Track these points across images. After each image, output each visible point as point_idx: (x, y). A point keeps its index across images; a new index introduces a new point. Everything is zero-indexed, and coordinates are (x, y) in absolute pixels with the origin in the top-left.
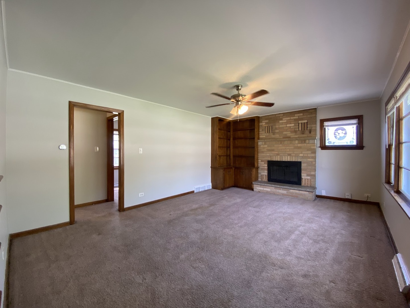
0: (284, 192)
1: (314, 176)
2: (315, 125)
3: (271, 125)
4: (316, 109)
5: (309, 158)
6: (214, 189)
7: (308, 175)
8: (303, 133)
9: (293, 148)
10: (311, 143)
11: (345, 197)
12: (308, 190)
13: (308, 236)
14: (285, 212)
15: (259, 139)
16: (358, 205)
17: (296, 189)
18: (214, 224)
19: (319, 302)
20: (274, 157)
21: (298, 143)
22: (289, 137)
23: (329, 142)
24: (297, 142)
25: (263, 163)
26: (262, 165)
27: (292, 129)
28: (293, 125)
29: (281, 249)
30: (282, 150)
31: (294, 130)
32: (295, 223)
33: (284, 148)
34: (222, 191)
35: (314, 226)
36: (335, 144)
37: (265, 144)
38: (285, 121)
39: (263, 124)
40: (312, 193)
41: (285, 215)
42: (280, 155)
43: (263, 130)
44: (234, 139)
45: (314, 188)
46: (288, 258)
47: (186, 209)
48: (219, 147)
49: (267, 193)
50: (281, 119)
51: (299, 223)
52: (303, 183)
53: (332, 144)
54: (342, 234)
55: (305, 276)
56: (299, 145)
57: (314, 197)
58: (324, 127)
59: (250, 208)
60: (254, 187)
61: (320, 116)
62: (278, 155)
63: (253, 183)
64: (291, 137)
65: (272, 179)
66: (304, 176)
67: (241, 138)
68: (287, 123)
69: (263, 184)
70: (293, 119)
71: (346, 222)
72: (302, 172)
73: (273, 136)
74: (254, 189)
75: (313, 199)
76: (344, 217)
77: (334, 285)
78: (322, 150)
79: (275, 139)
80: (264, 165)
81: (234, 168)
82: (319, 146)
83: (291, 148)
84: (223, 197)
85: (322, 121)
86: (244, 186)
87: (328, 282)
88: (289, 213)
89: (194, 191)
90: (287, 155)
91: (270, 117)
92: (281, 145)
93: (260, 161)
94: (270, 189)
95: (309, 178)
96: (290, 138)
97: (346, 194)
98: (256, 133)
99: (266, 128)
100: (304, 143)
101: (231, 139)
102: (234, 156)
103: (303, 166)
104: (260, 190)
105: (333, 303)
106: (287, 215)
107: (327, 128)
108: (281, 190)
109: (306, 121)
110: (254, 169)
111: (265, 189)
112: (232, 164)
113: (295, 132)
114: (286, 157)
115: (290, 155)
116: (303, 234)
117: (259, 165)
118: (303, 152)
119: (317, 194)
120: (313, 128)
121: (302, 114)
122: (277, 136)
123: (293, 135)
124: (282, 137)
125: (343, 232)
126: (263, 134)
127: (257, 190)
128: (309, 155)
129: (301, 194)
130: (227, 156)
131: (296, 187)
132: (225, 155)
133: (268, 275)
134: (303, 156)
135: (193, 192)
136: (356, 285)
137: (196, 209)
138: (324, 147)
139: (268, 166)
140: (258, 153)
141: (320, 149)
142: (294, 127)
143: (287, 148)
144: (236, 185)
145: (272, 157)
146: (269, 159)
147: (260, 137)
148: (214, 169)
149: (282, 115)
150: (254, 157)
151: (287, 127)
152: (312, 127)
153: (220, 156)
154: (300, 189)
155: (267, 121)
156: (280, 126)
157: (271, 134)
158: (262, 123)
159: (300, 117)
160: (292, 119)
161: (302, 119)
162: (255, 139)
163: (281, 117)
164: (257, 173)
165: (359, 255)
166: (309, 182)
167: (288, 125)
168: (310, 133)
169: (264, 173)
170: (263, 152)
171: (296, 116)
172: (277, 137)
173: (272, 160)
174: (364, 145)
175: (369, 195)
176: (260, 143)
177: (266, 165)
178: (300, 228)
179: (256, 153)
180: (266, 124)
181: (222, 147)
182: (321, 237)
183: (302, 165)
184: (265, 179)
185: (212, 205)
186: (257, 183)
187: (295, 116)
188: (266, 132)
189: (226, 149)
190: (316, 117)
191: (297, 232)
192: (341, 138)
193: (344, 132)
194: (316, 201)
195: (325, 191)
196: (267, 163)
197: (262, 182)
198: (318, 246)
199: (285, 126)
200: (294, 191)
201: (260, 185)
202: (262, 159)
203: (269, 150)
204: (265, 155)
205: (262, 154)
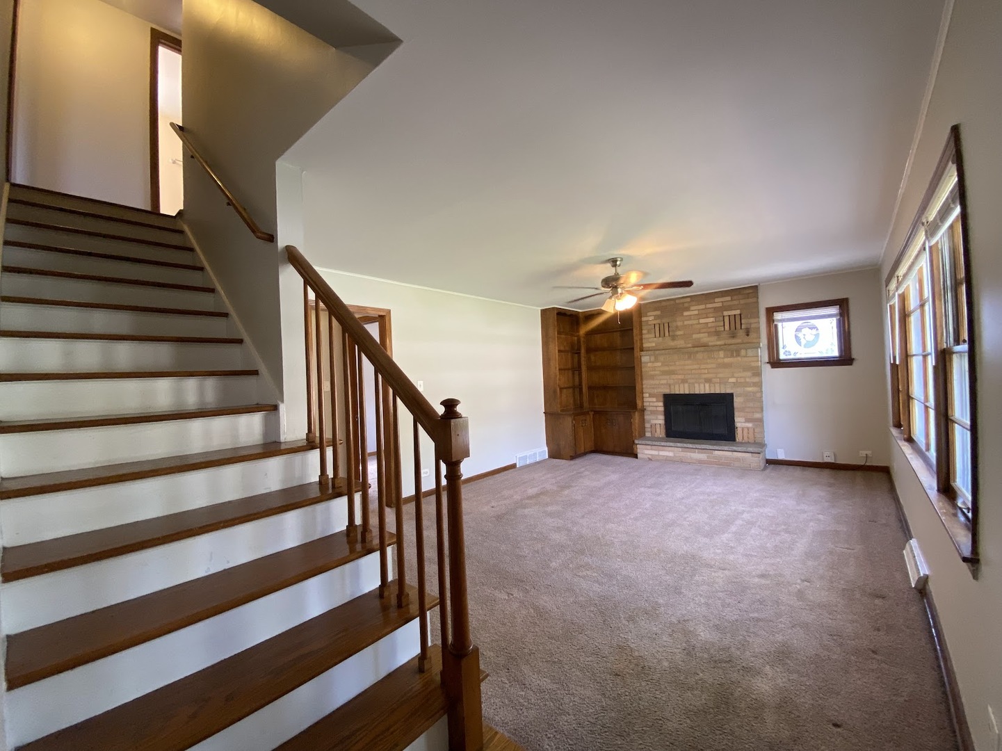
0: (702, 456)
1: (761, 420)
2: (756, 320)
3: (665, 320)
4: (756, 287)
5: (747, 384)
6: (554, 458)
7: (747, 421)
8: (733, 336)
9: (714, 366)
10: (751, 355)
11: (823, 459)
12: (751, 449)
13: (759, 526)
14: (711, 493)
15: (643, 351)
16: (849, 473)
17: (726, 448)
18: (583, 517)
19: (789, 602)
20: (677, 386)
21: (726, 356)
22: (705, 346)
23: (786, 351)
24: (721, 354)
25: (654, 400)
26: (651, 404)
27: (711, 327)
28: (712, 320)
29: (717, 546)
30: (693, 371)
31: (713, 330)
32: (733, 508)
33: (696, 367)
34: (572, 462)
35: (768, 511)
36: (798, 356)
37: (656, 360)
38: (696, 312)
39: (650, 318)
40: (757, 455)
41: (712, 498)
42: (689, 381)
43: (649, 332)
44: (589, 351)
45: (762, 445)
46: (731, 557)
47: (517, 497)
48: (559, 370)
49: (667, 460)
50: (688, 309)
51: (741, 508)
52: (739, 437)
53: (792, 357)
54: (819, 520)
55: (762, 576)
56: (727, 360)
57: (762, 464)
58: (775, 323)
59: (642, 489)
60: (638, 451)
61: (766, 301)
62: (684, 381)
63: (636, 442)
64: (710, 344)
65: (675, 431)
66: (740, 422)
67: (603, 349)
68: (699, 316)
69: (658, 443)
70: (712, 308)
71: (827, 502)
72: (736, 414)
73: (672, 344)
74: (639, 455)
75: (762, 468)
76: (822, 494)
77: (809, 584)
78: (772, 368)
79: (677, 350)
80: (656, 404)
81: (593, 413)
82: (767, 361)
83: (709, 366)
84: (579, 473)
85: (771, 311)
86: (617, 450)
87: (799, 581)
88: (719, 493)
89: (516, 464)
90: (703, 381)
91: (664, 304)
92: (689, 362)
93: (646, 395)
94: (672, 451)
95: (750, 425)
96: (708, 346)
97: (826, 454)
98: (636, 338)
99: (657, 327)
100: (736, 356)
101: (583, 351)
102: (590, 388)
103: (737, 402)
104: (652, 455)
105: (809, 603)
106: (715, 497)
107: (780, 325)
108: (696, 453)
109: (738, 312)
110: (636, 413)
111: (662, 453)
112: (586, 405)
113: (717, 333)
114: (702, 385)
115: (708, 381)
116: (751, 523)
117: (645, 404)
118: (736, 375)
119: (769, 457)
120: (753, 326)
121: (729, 298)
122: (680, 343)
123: (713, 341)
124: (690, 345)
125: (821, 517)
126: (650, 340)
127: (646, 457)
128: (748, 380)
129: (738, 459)
130: (574, 387)
131: (726, 446)
132: (571, 385)
133: (704, 578)
134: (735, 381)
135: (513, 466)
136: (842, 582)
137: (538, 495)
138: (776, 363)
139: (666, 405)
140: (642, 379)
141: (769, 366)
142: (713, 324)
143: (703, 366)
144: (599, 449)
145: (672, 387)
146: (667, 391)
147: (645, 345)
148: (551, 416)
149: (688, 300)
150: (634, 388)
151: (699, 323)
152: (751, 324)
153: (561, 389)
154: (735, 448)
155: (658, 313)
156: (686, 323)
157: (667, 339)
158: (647, 316)
159: (725, 304)
160: (709, 308)
161: (730, 308)
162: (635, 351)
163: (686, 305)
164: (643, 421)
165: (848, 546)
166: (751, 435)
167: (702, 321)
168: (748, 335)
169: (656, 419)
170: (652, 377)
171: (718, 303)
172: (681, 346)
173: (673, 393)
174: (854, 355)
175: (869, 452)
176: (645, 359)
177: (661, 404)
178: (744, 516)
179: (638, 379)
180: (655, 319)
181: (565, 370)
182: (783, 527)
183: (736, 399)
184: (660, 432)
185: (563, 488)
186: (644, 442)
187: (715, 303)
188: (657, 334)
189: (570, 372)
190: (757, 302)
191: (739, 522)
192: (808, 345)
193: (814, 331)
194: (768, 471)
195: (782, 450)
196: (662, 399)
197: (653, 439)
198: (778, 538)
199: (695, 322)
200: (722, 452)
201: (652, 445)
202: (652, 391)
203: (664, 373)
204: (657, 382)
205: (652, 382)
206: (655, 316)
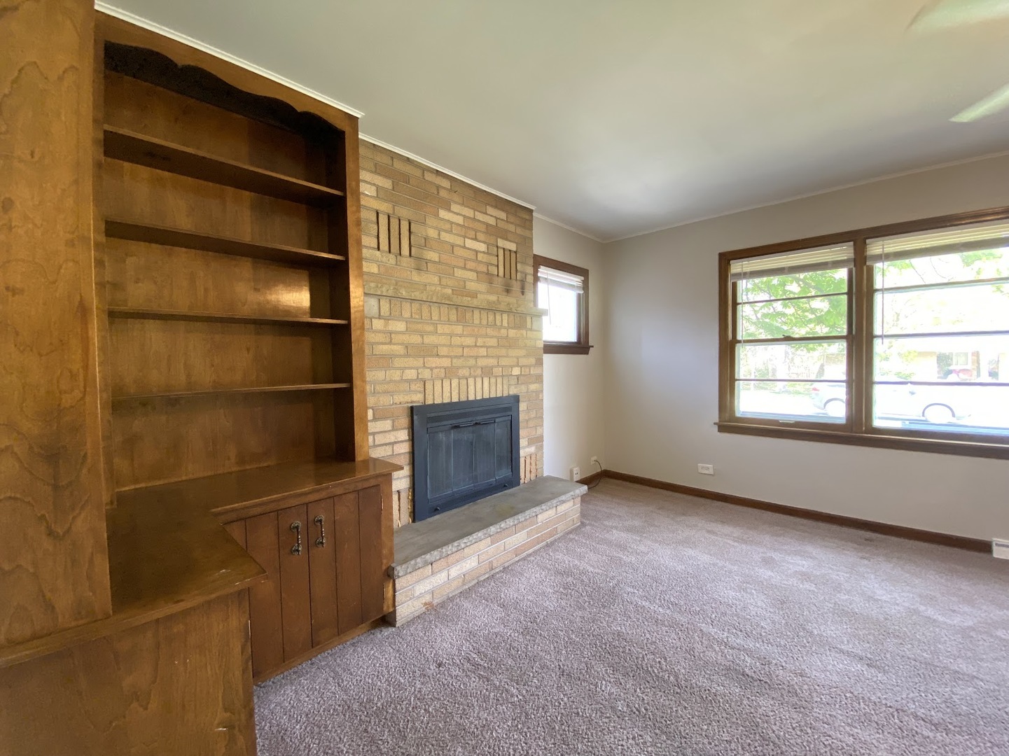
3: (403, 211)
4: (532, 212)
5: (531, 378)
7: (530, 443)
8: (508, 289)
9: (494, 341)
10: (536, 328)
20: (436, 386)
22: (472, 298)
25: (388, 425)
27: (481, 262)
28: (482, 247)
30: (465, 350)
31: (483, 268)
33: (469, 341)
37: (393, 314)
38: (460, 220)
39: (367, 191)
42: (459, 372)
50: (446, 205)
62: (450, 373)
64: (479, 295)
66: (523, 447)
68: (465, 231)
70: (483, 223)
72: (521, 433)
73: (418, 277)
80: (391, 438)
83: (490, 342)
90: (481, 372)
91: (398, 167)
92: (458, 329)
96: (477, 300)
99: (383, 220)
100: (519, 326)
109: (515, 245)
113: (489, 278)
114: (479, 382)
115: (487, 372)
117: (369, 441)
118: (521, 362)
120: (528, 279)
122: (432, 281)
123: (483, 291)
124: (451, 290)
128: (532, 371)
134: (519, 374)
139: (413, 439)
140: (364, 367)
142: (485, 258)
143: (479, 342)
145: (428, 388)
146: (417, 399)
151: (464, 247)
152: (526, 274)
155: (387, 184)
156: (444, 236)
157: (406, 261)
159: (499, 223)
160: (479, 221)
161: (505, 235)
163: (443, 194)
167: (469, 243)
168: (523, 293)
171: (491, 216)
172: (434, 288)
173: (429, 402)
177: (404, 435)
180: (378, 197)
183: (522, 408)
187: (486, 213)
188: (384, 246)
190: (532, 240)
196: (404, 421)
199: (459, 240)
202: (385, 401)
203: (414, 351)
204: (396, 375)
205: (380, 375)
206: (378, 188)
